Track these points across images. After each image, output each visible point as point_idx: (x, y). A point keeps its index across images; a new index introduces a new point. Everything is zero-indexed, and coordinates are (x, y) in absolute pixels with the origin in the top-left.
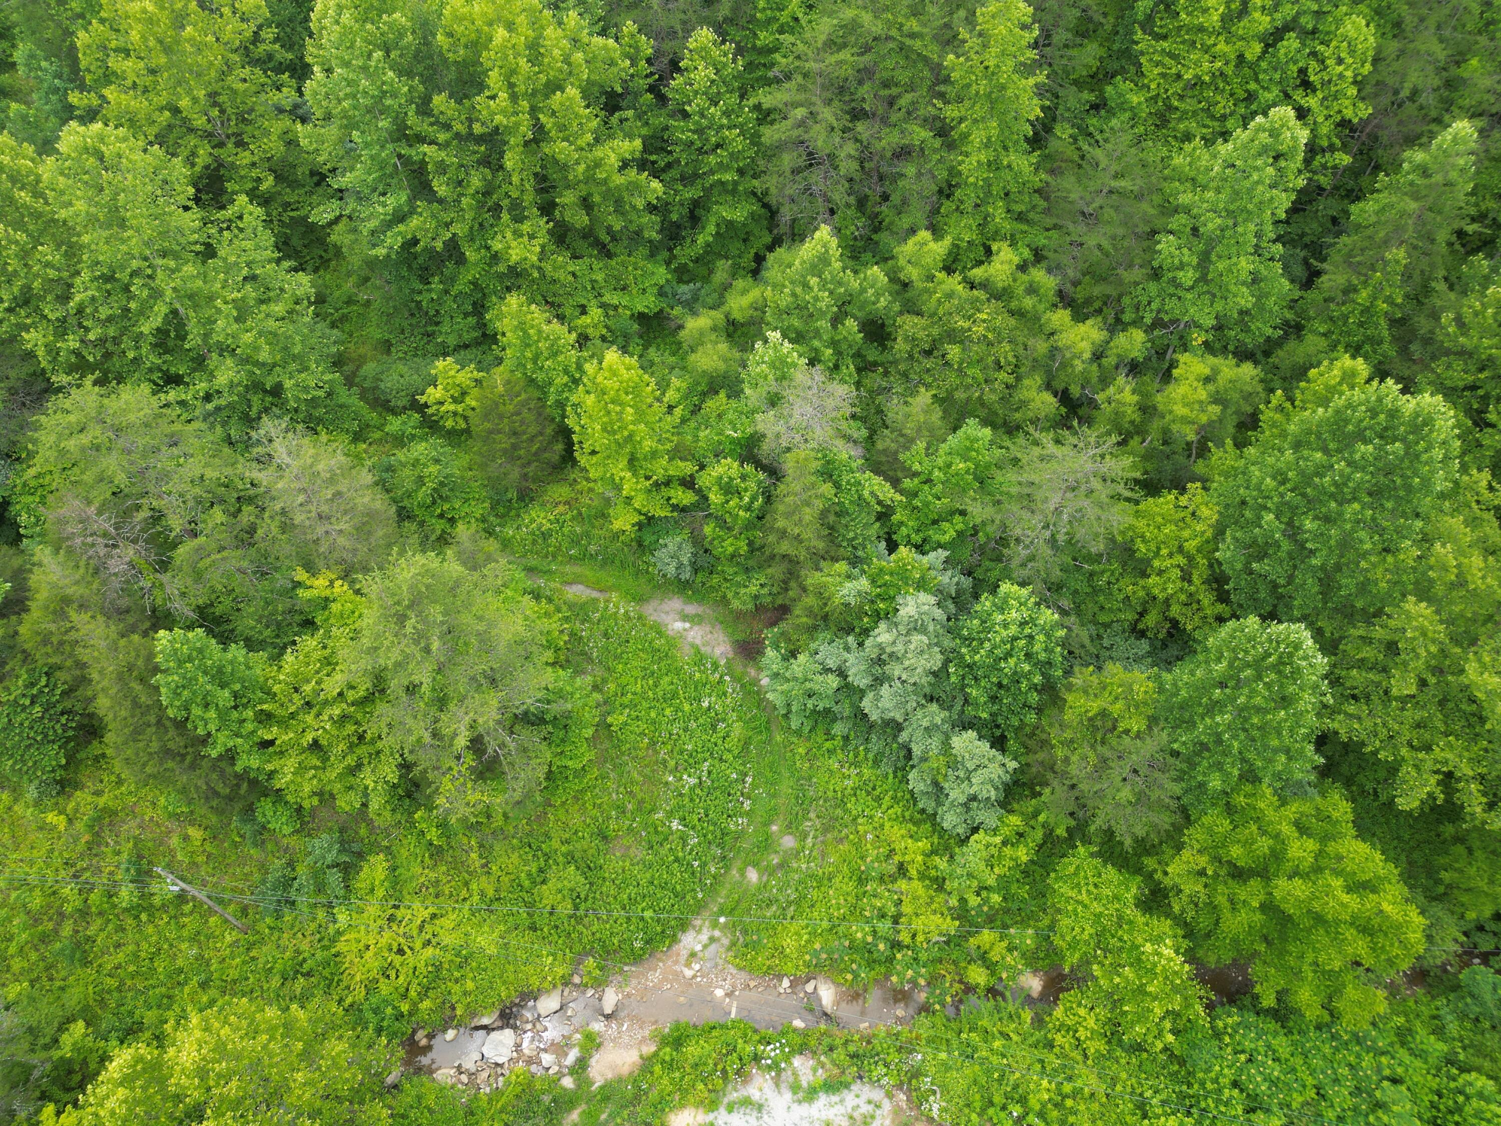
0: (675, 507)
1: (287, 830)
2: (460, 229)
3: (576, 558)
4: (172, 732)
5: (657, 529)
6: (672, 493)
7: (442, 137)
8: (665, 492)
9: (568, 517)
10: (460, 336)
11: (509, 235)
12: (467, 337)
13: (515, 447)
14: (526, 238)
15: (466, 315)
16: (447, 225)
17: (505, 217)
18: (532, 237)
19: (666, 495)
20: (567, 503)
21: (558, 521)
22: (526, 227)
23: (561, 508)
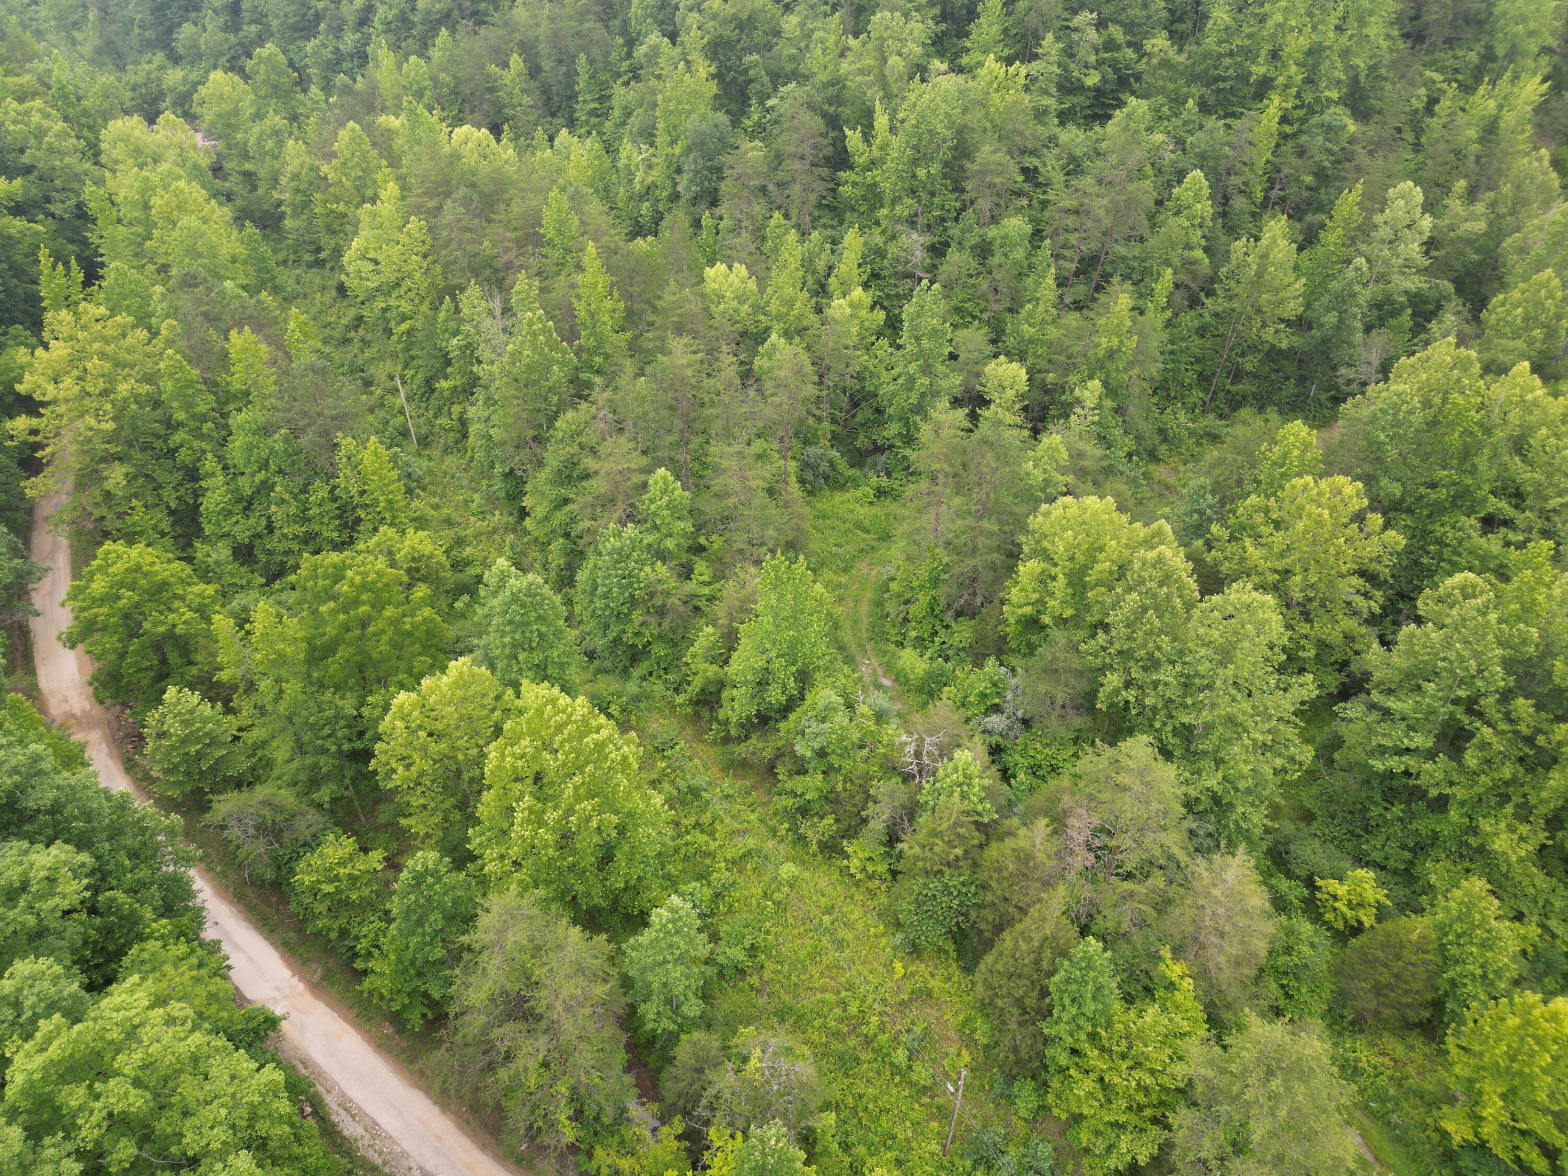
0: (1518, 1160)
1: (1023, 1113)
2: (1460, 793)
3: (1372, 1112)
4: (1035, 994)
5: (1483, 1161)
6: (1525, 1146)
7: (1503, 726)
8: (1517, 1140)
9: (1388, 1072)
10: (1386, 858)
11: (1503, 825)
12: (1391, 863)
13: (1389, 986)
14: (1515, 837)
15: (1404, 847)
16: (1452, 784)
17: (1509, 809)
18: (1522, 839)
19: (1516, 1142)
20: (1396, 1061)
21: (1375, 1068)
22: (1524, 829)
23: (1387, 1060)
